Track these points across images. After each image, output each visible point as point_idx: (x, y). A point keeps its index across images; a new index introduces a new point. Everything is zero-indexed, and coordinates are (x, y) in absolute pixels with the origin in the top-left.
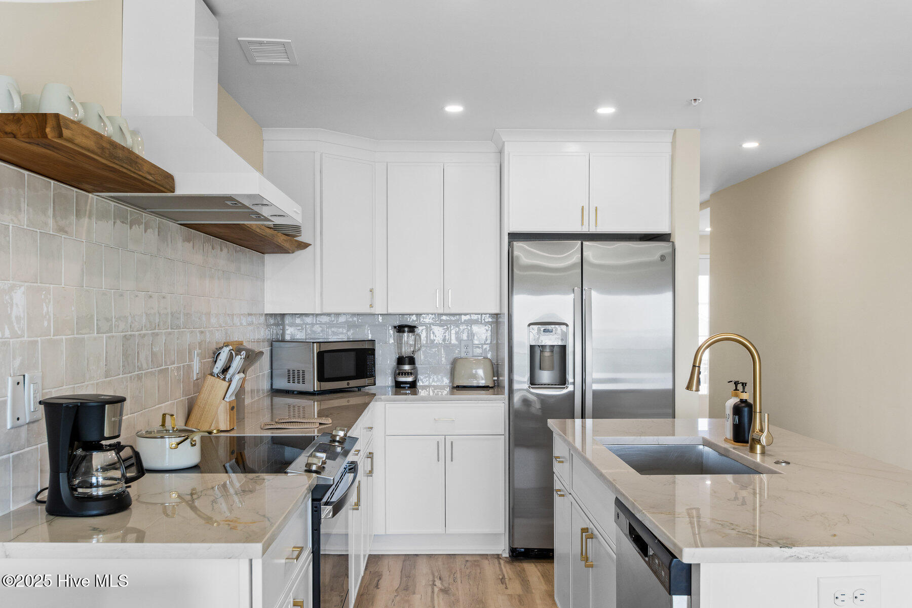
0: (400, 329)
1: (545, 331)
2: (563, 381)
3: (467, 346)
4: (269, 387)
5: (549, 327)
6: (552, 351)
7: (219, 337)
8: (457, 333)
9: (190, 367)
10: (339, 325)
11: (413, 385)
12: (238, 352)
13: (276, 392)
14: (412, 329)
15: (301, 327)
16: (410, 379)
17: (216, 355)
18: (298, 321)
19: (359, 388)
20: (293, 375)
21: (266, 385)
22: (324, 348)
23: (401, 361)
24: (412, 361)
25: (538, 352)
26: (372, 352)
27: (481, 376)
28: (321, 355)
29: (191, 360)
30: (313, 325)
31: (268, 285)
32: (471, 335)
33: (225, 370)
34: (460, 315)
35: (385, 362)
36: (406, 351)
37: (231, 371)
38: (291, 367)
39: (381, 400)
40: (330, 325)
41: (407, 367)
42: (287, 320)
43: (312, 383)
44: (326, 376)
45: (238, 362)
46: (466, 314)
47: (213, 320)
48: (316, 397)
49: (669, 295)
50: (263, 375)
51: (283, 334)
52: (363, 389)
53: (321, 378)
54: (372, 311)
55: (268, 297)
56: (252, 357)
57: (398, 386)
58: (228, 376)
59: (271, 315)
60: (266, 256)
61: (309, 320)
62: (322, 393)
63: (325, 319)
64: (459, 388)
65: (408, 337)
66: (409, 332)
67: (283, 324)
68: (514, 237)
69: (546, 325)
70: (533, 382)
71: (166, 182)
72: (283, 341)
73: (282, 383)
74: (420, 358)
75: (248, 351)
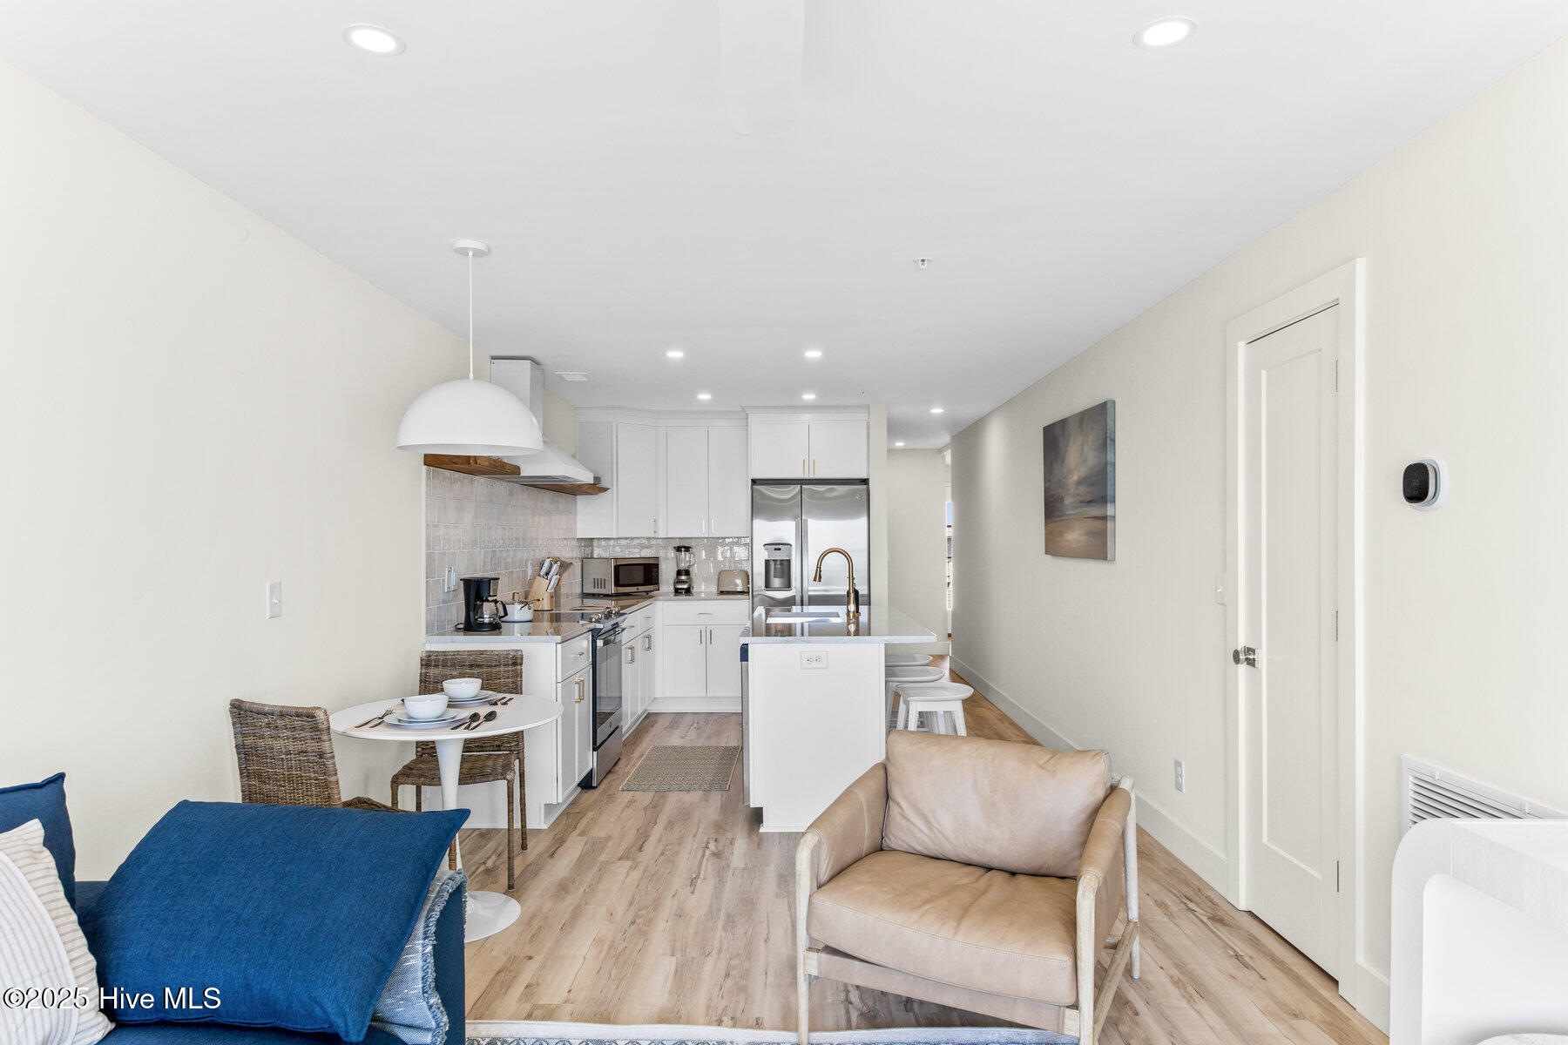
0: (678, 549)
1: (775, 549)
2: (788, 586)
3: (730, 562)
4: (580, 592)
5: (780, 546)
6: (782, 564)
7: (544, 554)
8: (722, 553)
9: (526, 571)
10: (635, 546)
11: (688, 591)
12: (556, 562)
13: (585, 595)
14: (687, 549)
15: (605, 548)
16: (685, 586)
17: (542, 564)
18: (603, 543)
19: (647, 592)
20: (597, 583)
21: (578, 590)
22: (619, 563)
23: (679, 573)
24: (687, 573)
25: (772, 564)
26: (657, 566)
27: (739, 585)
28: (617, 568)
29: (527, 567)
30: (614, 546)
31: (579, 517)
32: (733, 555)
33: (547, 574)
34: (725, 538)
35: (667, 573)
36: (683, 566)
37: (551, 574)
38: (596, 577)
39: (659, 600)
40: (628, 547)
41: (683, 578)
42: (595, 543)
43: (612, 589)
44: (621, 583)
45: (555, 568)
46: (729, 538)
47: (540, 543)
48: (614, 598)
49: (864, 520)
50: (576, 583)
51: (592, 553)
52: (650, 594)
53: (617, 584)
54: (656, 536)
55: (579, 526)
56: (565, 566)
57: (677, 591)
58: (549, 577)
59: (582, 539)
60: (578, 497)
61: (611, 543)
62: (618, 595)
63: (624, 542)
64: (722, 593)
65: (685, 556)
66: (685, 551)
67: (592, 546)
68: (754, 482)
69: (777, 546)
70: (768, 585)
71: (516, 470)
72: (592, 558)
73: (589, 589)
74: (694, 571)
75: (562, 562)
